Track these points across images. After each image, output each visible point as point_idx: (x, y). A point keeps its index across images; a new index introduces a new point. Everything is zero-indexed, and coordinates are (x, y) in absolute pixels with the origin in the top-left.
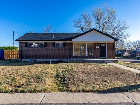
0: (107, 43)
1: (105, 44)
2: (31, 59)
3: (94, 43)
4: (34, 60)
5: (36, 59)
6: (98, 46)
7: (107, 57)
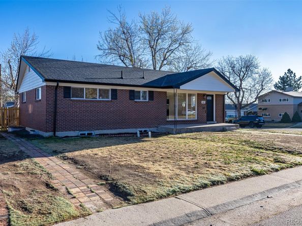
0: (216, 95)
1: (212, 96)
2: (80, 130)
3: (198, 94)
4: (86, 133)
5: (92, 130)
6: (204, 99)
7: (214, 120)
